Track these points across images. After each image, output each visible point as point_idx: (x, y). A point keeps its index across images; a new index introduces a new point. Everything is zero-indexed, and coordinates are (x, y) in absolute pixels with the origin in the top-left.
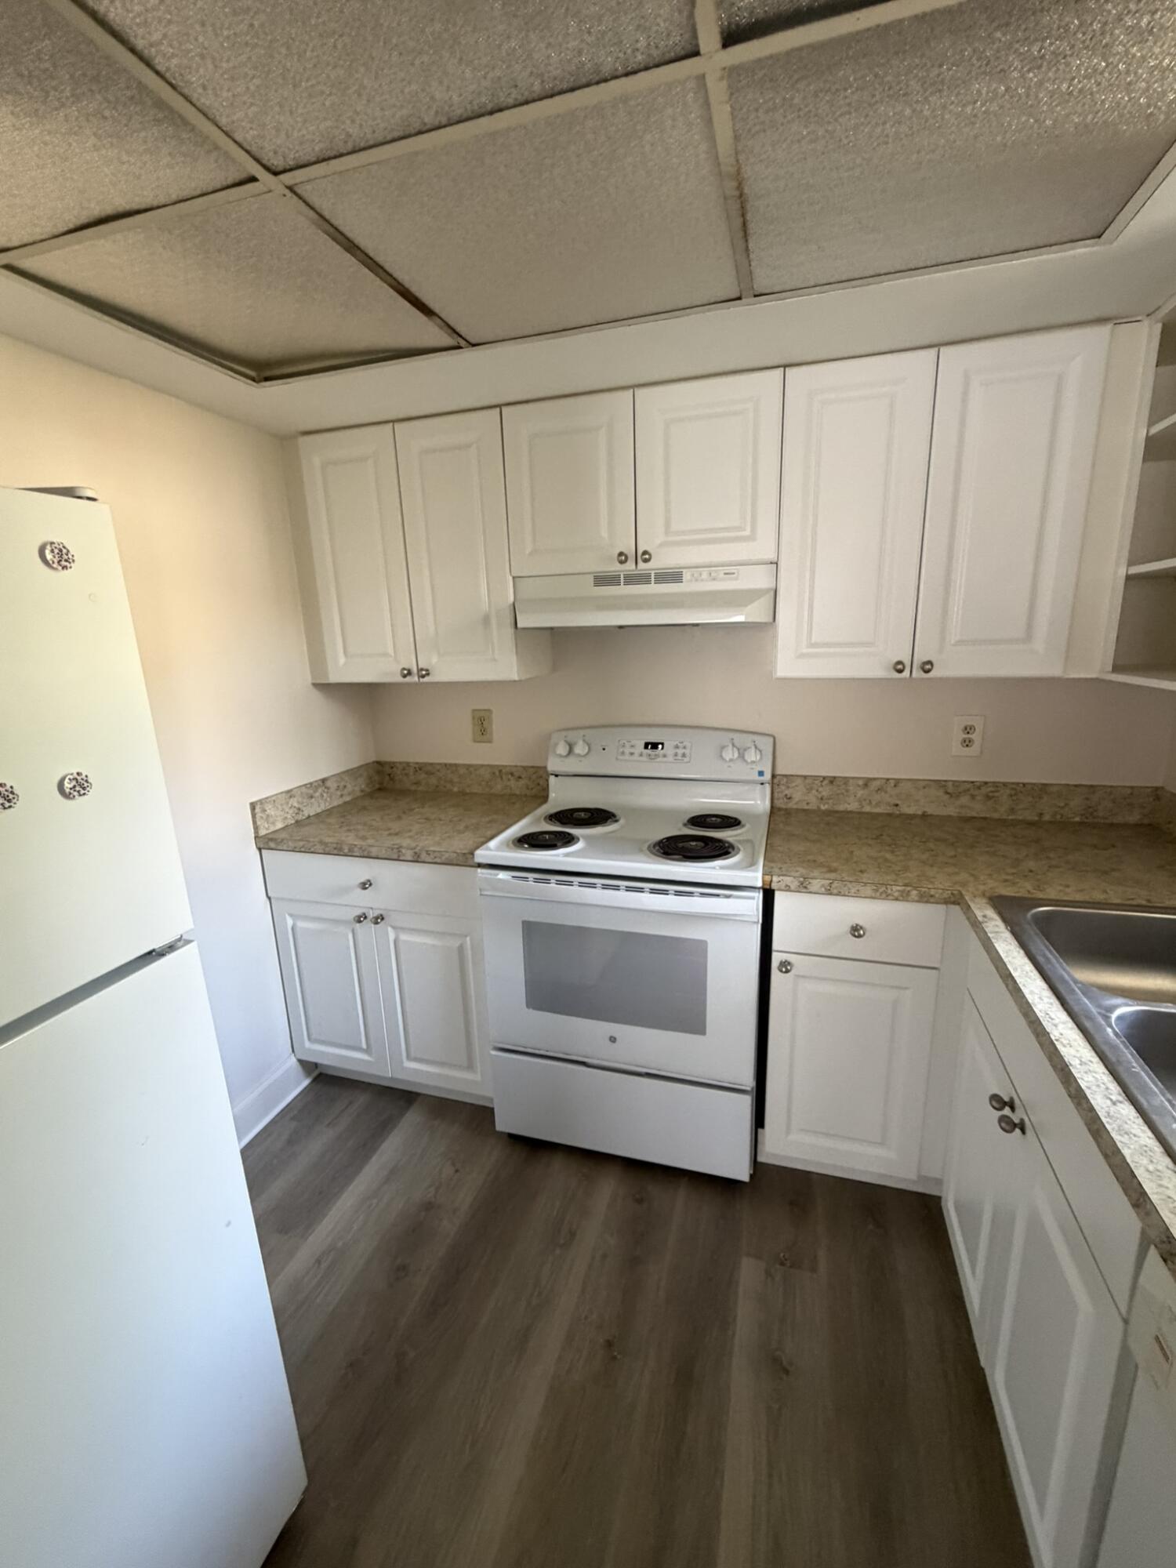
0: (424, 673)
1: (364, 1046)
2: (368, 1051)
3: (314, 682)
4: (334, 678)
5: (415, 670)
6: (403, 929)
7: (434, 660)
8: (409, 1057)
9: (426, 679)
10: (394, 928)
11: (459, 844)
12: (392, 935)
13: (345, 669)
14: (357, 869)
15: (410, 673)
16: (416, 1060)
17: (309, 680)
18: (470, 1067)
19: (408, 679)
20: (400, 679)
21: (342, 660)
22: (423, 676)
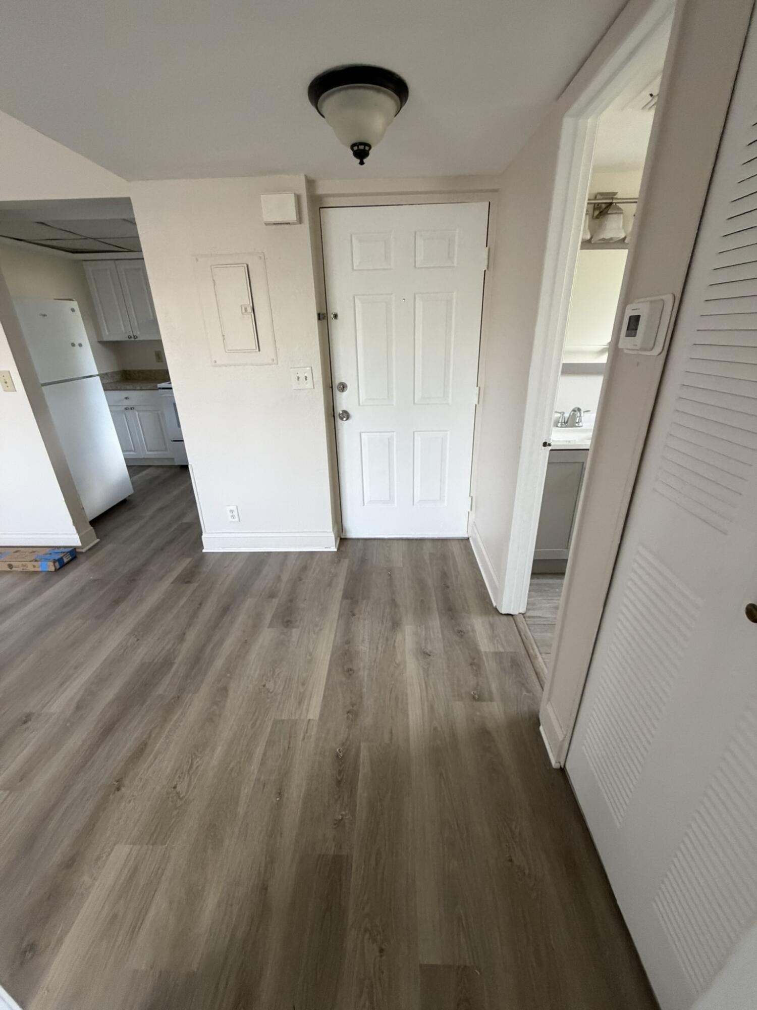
0: (135, 337)
1: (133, 449)
2: (134, 451)
3: (99, 340)
4: (105, 339)
5: (132, 336)
6: (140, 411)
7: (138, 333)
8: (148, 451)
9: (137, 339)
10: (138, 411)
11: (153, 385)
12: (137, 413)
13: (108, 336)
14: (124, 394)
15: (131, 337)
16: (151, 451)
17: (96, 340)
18: (166, 450)
19: (131, 339)
20: (127, 339)
21: (107, 333)
22: (135, 338)
